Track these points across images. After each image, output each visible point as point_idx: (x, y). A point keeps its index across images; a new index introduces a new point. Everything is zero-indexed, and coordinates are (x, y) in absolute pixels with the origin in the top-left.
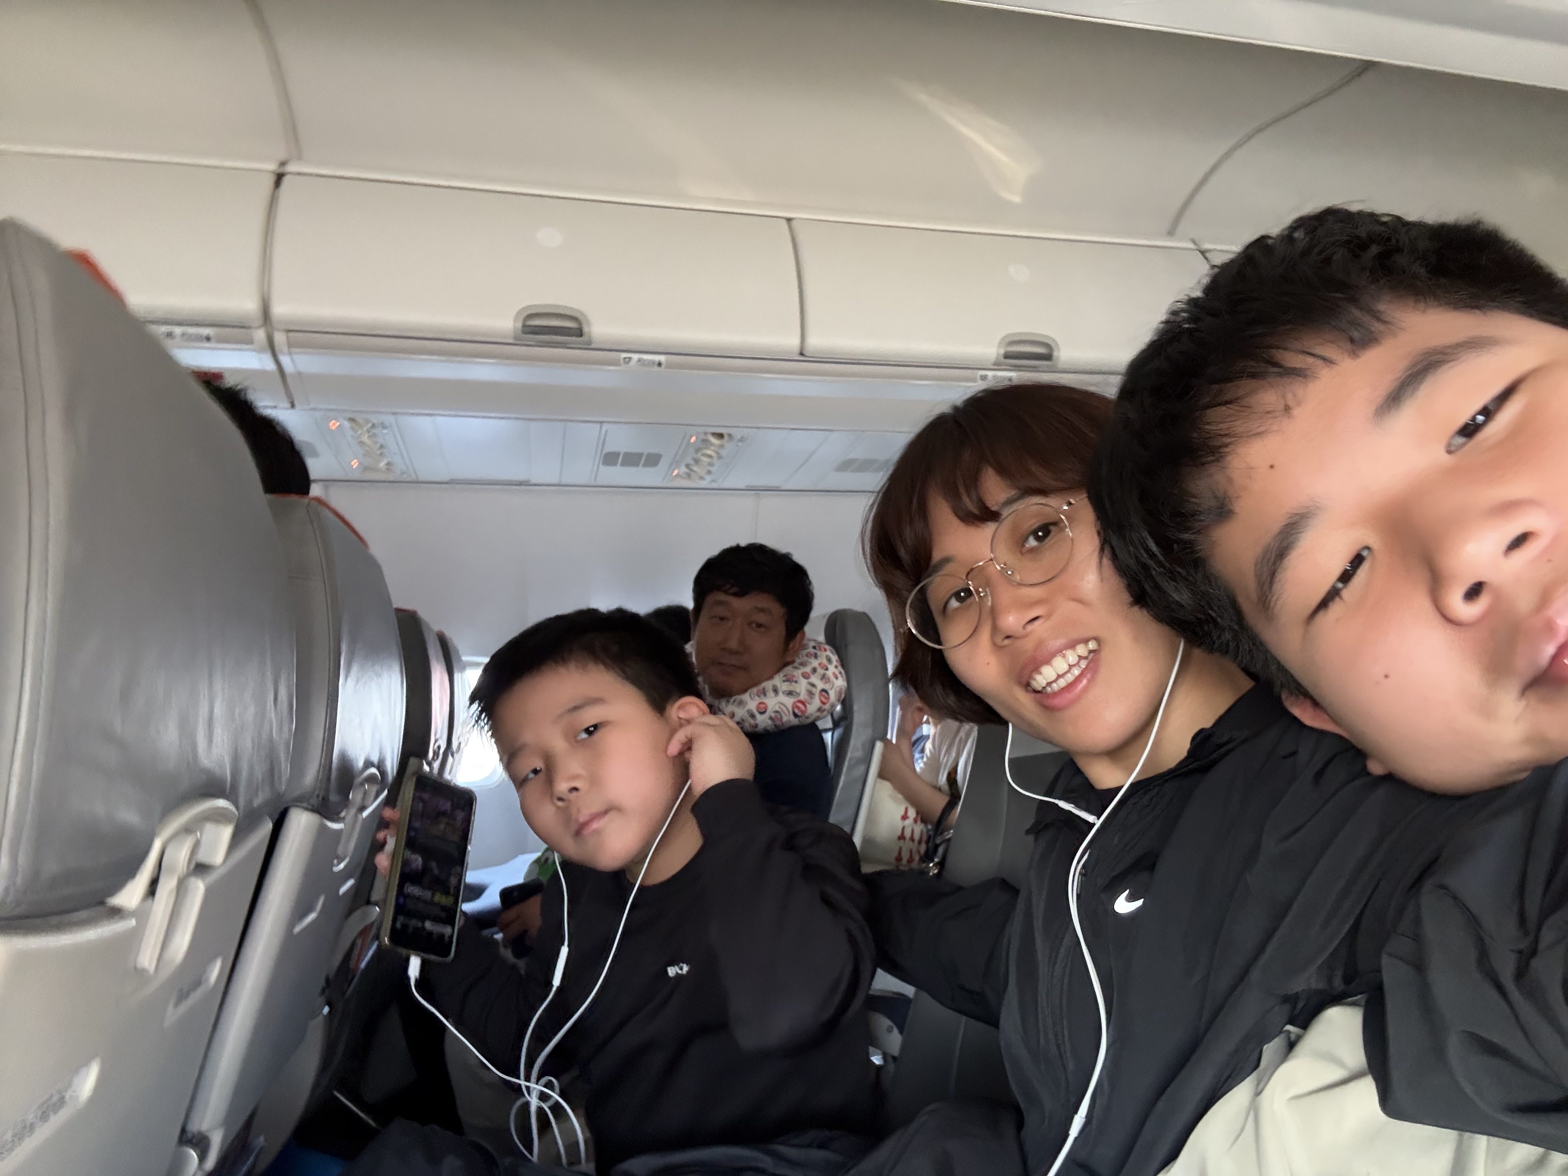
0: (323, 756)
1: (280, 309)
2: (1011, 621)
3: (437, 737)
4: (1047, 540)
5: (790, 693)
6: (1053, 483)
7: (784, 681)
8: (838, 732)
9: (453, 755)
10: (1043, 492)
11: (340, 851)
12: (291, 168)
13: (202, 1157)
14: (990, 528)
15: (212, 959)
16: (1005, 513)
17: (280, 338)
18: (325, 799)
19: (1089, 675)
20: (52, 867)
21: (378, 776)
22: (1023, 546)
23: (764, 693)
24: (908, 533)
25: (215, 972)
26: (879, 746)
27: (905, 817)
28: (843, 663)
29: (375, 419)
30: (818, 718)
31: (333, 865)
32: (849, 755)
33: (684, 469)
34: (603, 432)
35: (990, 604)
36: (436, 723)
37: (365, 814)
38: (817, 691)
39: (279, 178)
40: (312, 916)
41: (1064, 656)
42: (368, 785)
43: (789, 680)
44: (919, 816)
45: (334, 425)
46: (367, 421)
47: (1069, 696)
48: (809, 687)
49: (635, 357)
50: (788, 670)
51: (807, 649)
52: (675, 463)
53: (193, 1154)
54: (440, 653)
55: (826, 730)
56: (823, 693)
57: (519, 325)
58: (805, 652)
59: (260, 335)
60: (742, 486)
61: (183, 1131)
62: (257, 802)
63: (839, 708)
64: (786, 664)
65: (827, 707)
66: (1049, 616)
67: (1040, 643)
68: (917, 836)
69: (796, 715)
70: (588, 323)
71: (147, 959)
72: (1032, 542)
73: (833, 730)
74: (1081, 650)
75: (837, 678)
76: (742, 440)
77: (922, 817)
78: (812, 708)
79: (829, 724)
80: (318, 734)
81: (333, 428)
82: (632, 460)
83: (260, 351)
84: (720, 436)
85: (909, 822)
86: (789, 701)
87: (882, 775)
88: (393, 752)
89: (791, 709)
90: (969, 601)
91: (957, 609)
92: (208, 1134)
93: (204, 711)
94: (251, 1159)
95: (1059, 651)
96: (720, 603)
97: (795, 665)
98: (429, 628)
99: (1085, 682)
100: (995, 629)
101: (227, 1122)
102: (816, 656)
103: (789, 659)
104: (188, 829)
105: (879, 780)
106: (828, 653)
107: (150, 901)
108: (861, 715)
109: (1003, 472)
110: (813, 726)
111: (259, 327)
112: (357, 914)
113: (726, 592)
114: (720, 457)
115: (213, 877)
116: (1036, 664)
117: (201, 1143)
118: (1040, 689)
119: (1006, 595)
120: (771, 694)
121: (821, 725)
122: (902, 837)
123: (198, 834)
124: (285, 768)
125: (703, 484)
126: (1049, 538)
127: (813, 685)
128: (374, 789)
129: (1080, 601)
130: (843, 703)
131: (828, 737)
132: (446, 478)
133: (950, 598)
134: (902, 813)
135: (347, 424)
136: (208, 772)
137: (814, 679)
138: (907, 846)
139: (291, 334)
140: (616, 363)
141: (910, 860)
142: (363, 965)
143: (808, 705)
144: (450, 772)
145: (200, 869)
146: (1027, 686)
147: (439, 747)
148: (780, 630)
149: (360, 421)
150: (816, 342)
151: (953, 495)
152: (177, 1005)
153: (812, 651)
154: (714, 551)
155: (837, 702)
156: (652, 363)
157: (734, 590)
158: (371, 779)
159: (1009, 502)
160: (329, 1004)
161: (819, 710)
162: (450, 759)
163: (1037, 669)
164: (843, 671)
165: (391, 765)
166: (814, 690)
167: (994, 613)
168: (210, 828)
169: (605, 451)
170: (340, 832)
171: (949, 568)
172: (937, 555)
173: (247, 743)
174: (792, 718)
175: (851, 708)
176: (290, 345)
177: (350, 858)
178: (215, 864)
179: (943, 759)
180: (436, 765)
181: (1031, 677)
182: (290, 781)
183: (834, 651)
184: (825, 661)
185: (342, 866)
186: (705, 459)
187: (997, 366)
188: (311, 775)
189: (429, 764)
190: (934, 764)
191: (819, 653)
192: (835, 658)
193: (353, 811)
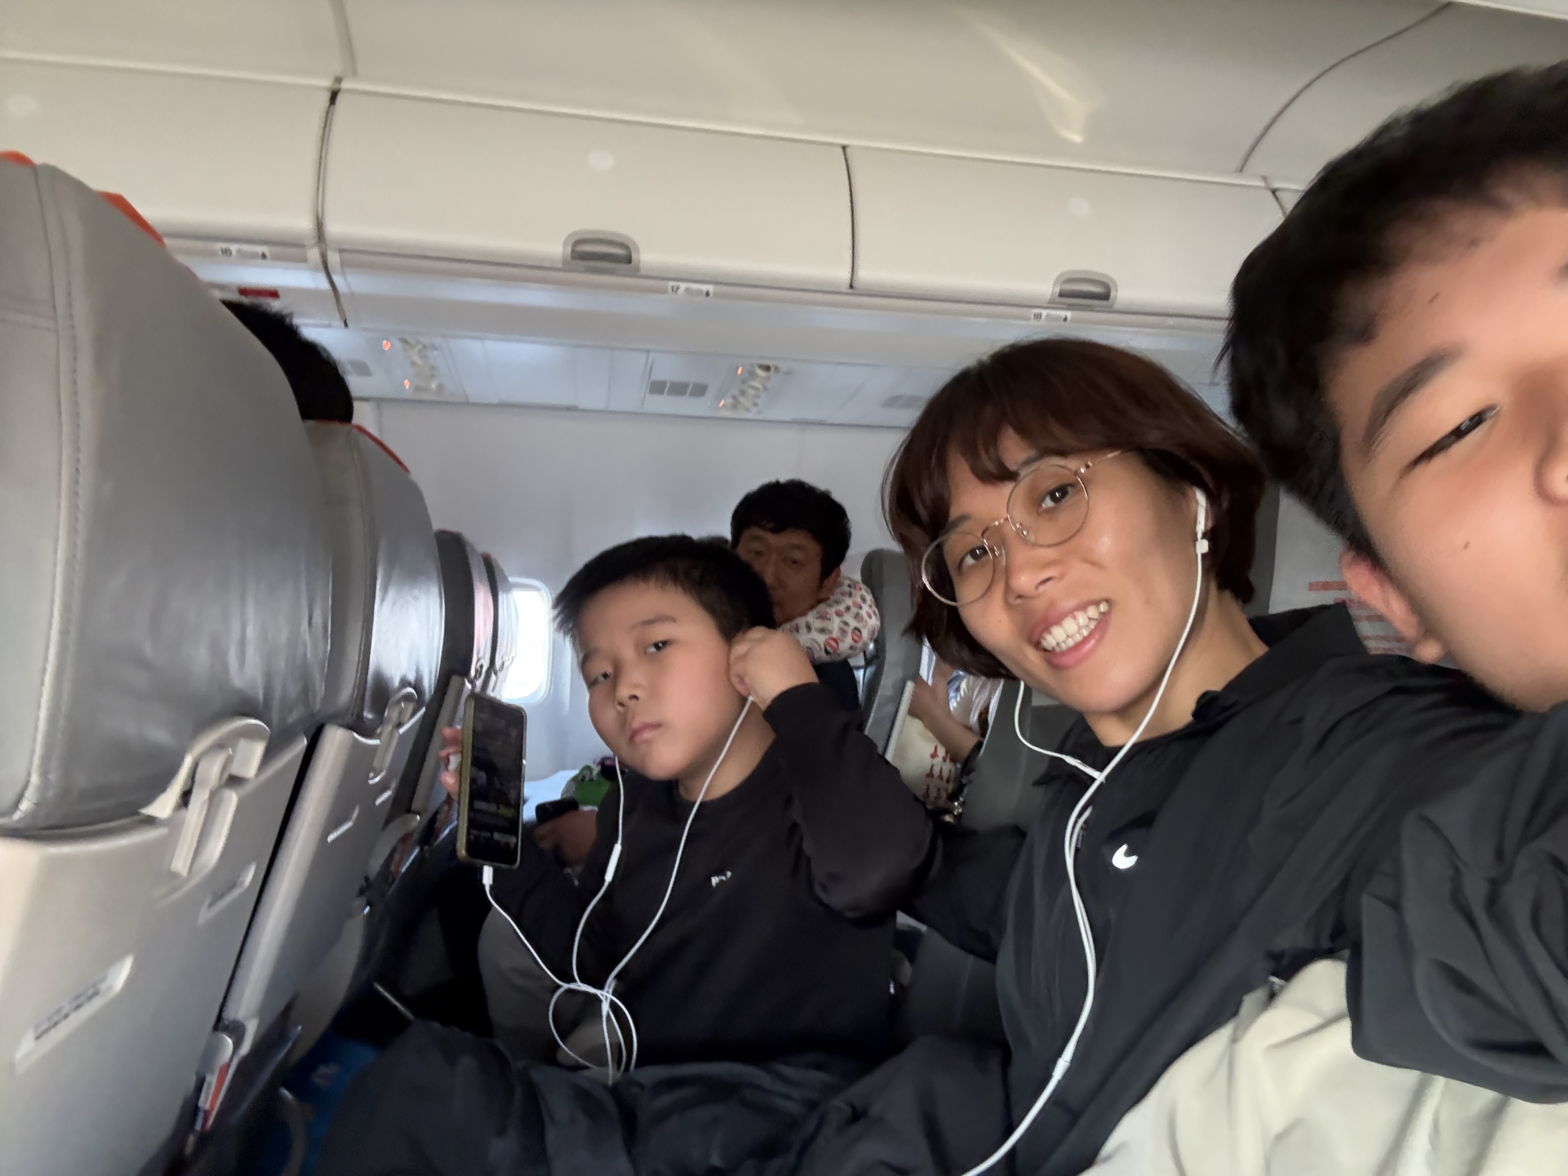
0: (358, 676)
1: (334, 229)
2: (1024, 581)
3: (480, 656)
4: (1063, 501)
5: (822, 631)
6: (1074, 444)
7: (817, 618)
8: (870, 670)
9: (496, 674)
10: (1062, 453)
11: (376, 764)
12: (345, 85)
13: (237, 1045)
14: (1008, 487)
15: (245, 864)
16: (1023, 473)
17: (334, 258)
18: (360, 716)
19: (1097, 636)
20: (82, 781)
21: (413, 694)
22: (1040, 505)
23: (797, 629)
24: (927, 489)
25: (250, 876)
26: (910, 686)
27: (934, 756)
28: (878, 602)
29: (425, 341)
30: (850, 656)
31: (368, 778)
32: (879, 693)
33: (730, 401)
34: (650, 361)
35: (1004, 563)
36: (479, 641)
37: (402, 730)
38: (849, 630)
39: (334, 96)
40: (348, 825)
41: (1075, 618)
42: (404, 704)
43: (823, 617)
44: (949, 755)
45: (386, 345)
46: (418, 342)
47: (1076, 655)
48: (842, 626)
49: (683, 286)
50: (822, 607)
51: (840, 586)
52: (721, 394)
53: (230, 1041)
54: (485, 575)
55: (858, 668)
56: (857, 632)
57: (569, 250)
58: (839, 590)
59: (314, 254)
60: (788, 419)
61: (219, 1018)
62: (292, 718)
63: (871, 646)
64: (820, 601)
65: (859, 645)
66: (1062, 577)
67: (1052, 604)
68: (945, 775)
69: (826, 651)
70: (638, 250)
71: (180, 864)
72: (1048, 503)
73: (865, 668)
74: (1092, 612)
75: (870, 617)
76: (788, 373)
77: (952, 756)
78: (845, 645)
79: (862, 662)
80: (353, 656)
81: (386, 349)
82: (678, 389)
83: (315, 269)
84: (767, 368)
85: (939, 759)
86: (821, 639)
87: (913, 712)
88: (431, 673)
89: (822, 646)
90: (984, 559)
91: (973, 566)
92: (245, 1023)
93: (235, 635)
94: (290, 1044)
95: (1071, 613)
96: (755, 538)
97: (828, 602)
98: (474, 551)
99: (1093, 642)
100: (1008, 588)
101: (262, 1012)
102: (850, 595)
103: (822, 596)
104: (220, 746)
105: (909, 718)
106: (863, 592)
107: (183, 810)
108: (894, 653)
109: (1023, 432)
110: (845, 664)
111: (313, 246)
112: (397, 823)
113: (763, 527)
114: (765, 389)
115: (248, 788)
116: (1049, 622)
117: (237, 1031)
118: (1049, 648)
119: (1021, 555)
120: (804, 630)
121: (852, 662)
122: (930, 775)
123: (231, 752)
124: (320, 688)
125: (749, 416)
126: (1067, 498)
127: (846, 623)
128: (411, 707)
129: (1094, 564)
130: (876, 642)
131: (859, 675)
132: (494, 401)
133: (966, 555)
134: (932, 751)
135: (398, 345)
136: (239, 692)
137: (848, 618)
138: (934, 784)
139: (344, 255)
140: (664, 291)
141: (938, 797)
142: (403, 870)
143: (840, 644)
144: (494, 688)
145: (234, 781)
146: (1037, 645)
147: (482, 666)
148: (814, 568)
149: (411, 341)
150: (867, 274)
151: (971, 453)
152: (211, 905)
153: (847, 589)
154: (753, 486)
155: (869, 641)
156: (700, 292)
157: (771, 525)
158: (408, 698)
159: (1028, 462)
160: (368, 904)
161: (851, 648)
162: (493, 677)
163: (1047, 629)
164: (877, 611)
165: (429, 683)
166: (846, 628)
167: (1008, 572)
168: (243, 744)
169: (650, 381)
170: (375, 747)
171: (965, 526)
172: (954, 512)
173: (281, 664)
174: (823, 654)
175: (884, 645)
176: (343, 264)
177: (387, 772)
178: (248, 777)
179: (975, 699)
180: (479, 683)
181: (1041, 636)
182: (324, 701)
183: (869, 591)
184: (859, 600)
185: (377, 779)
186: (751, 392)
187: (1052, 304)
188: (346, 693)
189: (472, 682)
190: (966, 705)
191: (853, 591)
192: (869, 598)
193: (389, 728)
